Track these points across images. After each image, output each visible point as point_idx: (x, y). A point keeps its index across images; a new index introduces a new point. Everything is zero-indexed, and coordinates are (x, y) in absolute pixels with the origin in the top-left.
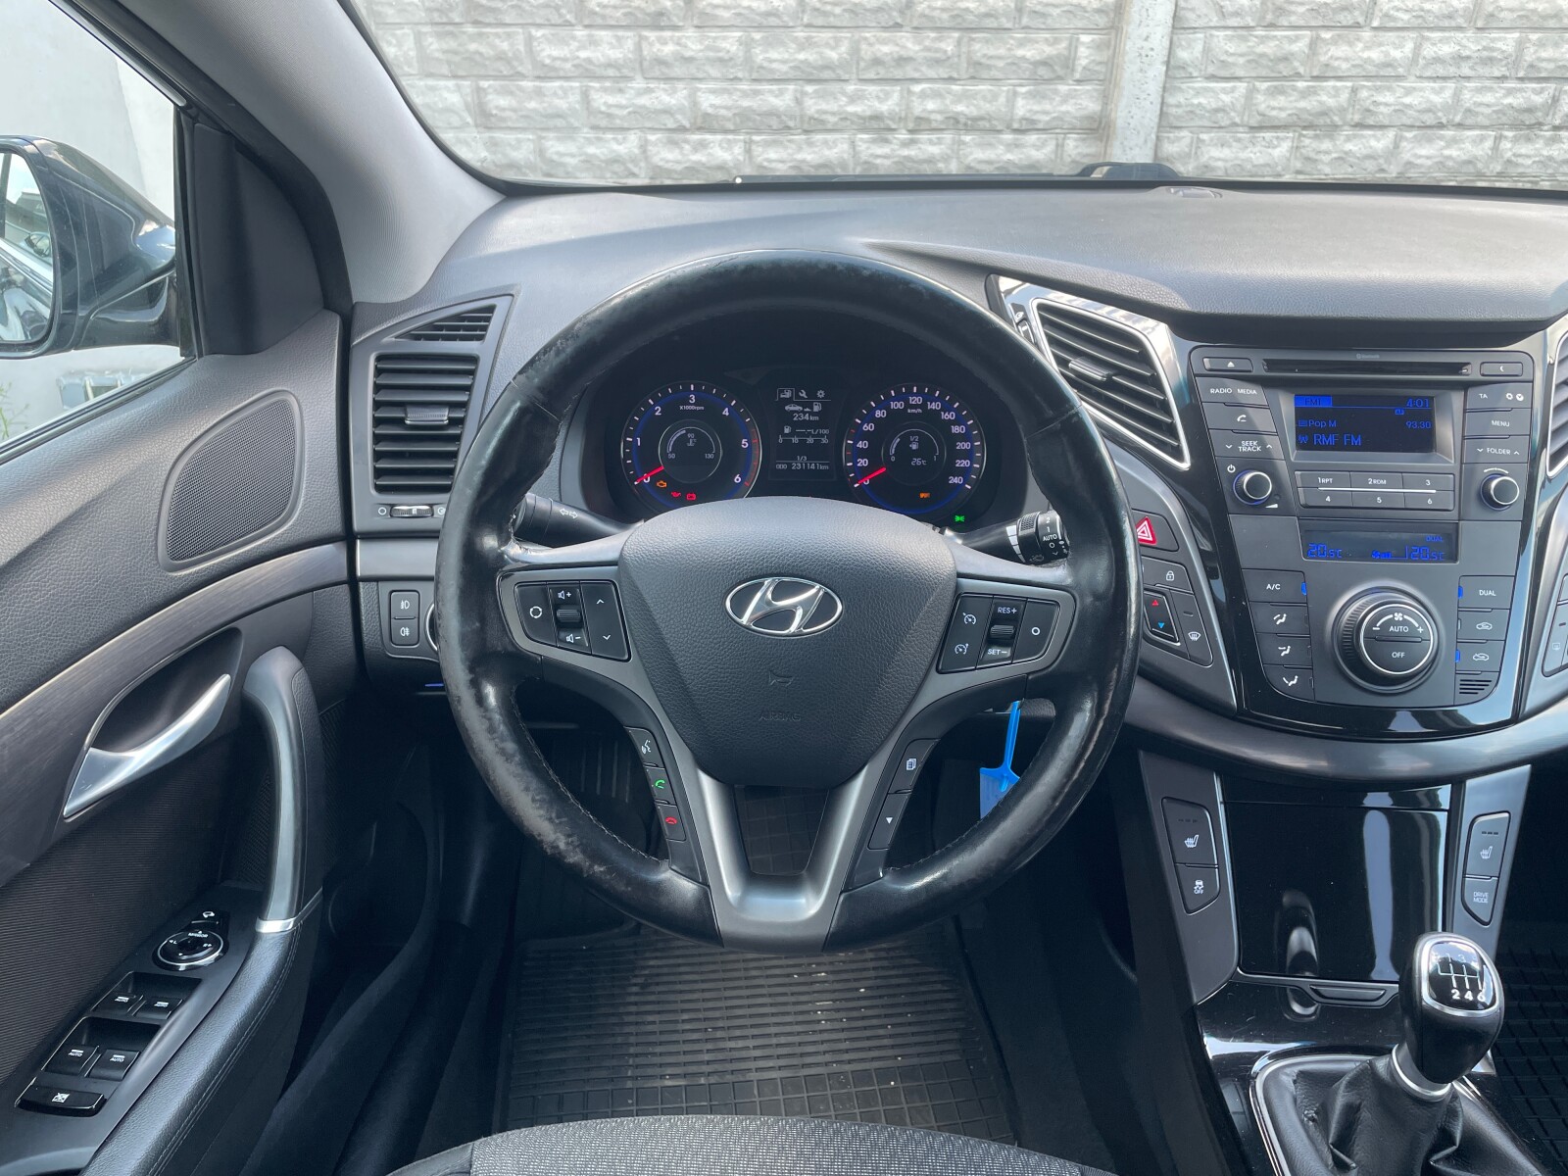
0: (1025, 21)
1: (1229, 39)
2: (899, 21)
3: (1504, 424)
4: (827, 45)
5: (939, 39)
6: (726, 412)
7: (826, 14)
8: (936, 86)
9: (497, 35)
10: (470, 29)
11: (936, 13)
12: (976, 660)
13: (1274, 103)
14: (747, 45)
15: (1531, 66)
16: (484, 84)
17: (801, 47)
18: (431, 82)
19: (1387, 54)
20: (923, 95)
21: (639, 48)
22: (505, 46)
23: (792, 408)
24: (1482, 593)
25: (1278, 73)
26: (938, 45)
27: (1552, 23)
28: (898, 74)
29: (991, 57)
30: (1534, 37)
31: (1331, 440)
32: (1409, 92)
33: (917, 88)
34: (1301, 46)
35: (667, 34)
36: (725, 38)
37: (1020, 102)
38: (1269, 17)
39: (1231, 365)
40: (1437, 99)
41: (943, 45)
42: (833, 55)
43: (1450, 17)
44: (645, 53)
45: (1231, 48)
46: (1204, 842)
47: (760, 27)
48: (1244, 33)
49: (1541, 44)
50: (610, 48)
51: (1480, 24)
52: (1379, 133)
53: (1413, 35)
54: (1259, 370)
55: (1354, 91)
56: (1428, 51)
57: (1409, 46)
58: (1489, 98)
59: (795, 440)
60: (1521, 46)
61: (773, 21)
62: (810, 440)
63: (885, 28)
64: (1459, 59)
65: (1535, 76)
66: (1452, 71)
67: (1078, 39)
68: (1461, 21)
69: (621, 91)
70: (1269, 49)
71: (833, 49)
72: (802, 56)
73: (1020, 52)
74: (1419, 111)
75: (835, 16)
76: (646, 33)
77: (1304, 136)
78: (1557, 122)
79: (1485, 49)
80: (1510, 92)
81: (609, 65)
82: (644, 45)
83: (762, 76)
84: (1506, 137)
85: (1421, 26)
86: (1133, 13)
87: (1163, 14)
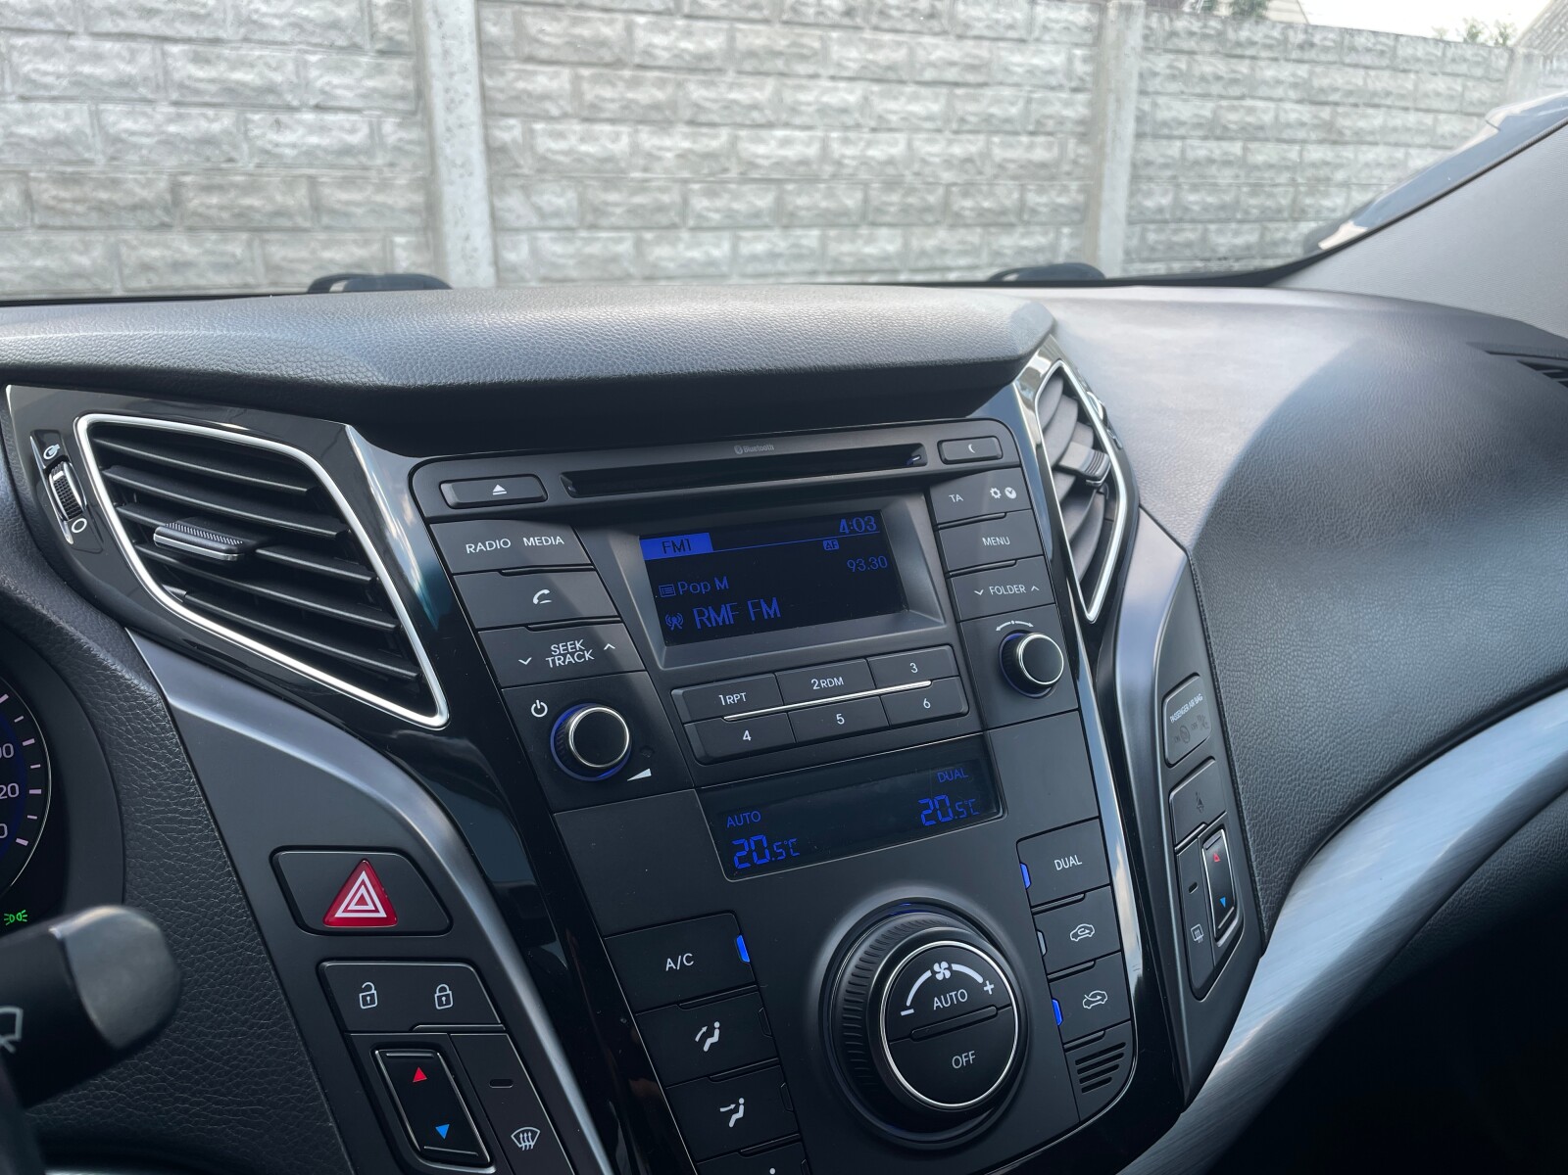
0: (325, 220)
1: (555, 240)
2: (166, 219)
3: (1001, 541)
4: (73, 249)
5: (223, 241)
7: (64, 213)
11: (213, 212)
17: (37, 252)
19: (708, 253)
26: (222, 247)
27: (844, 220)
29: (292, 261)
30: (832, 233)
31: (726, 615)
34: (625, 247)
38: (590, 218)
39: (499, 490)
41: (229, 248)
42: (84, 261)
43: (756, 216)
45: (558, 248)
48: (567, 234)
49: (839, 240)
51: (784, 222)
53: (728, 234)
54: (558, 495)
56: (744, 249)
57: (726, 246)
60: (823, 241)
63: (150, 229)
64: (773, 256)
66: (768, 267)
67: (392, 242)
68: (767, 220)
70: (594, 249)
71: (81, 253)
72: (39, 263)
75: (78, 215)
79: (793, 246)
85: (734, 224)
86: (448, 211)
87: (479, 212)
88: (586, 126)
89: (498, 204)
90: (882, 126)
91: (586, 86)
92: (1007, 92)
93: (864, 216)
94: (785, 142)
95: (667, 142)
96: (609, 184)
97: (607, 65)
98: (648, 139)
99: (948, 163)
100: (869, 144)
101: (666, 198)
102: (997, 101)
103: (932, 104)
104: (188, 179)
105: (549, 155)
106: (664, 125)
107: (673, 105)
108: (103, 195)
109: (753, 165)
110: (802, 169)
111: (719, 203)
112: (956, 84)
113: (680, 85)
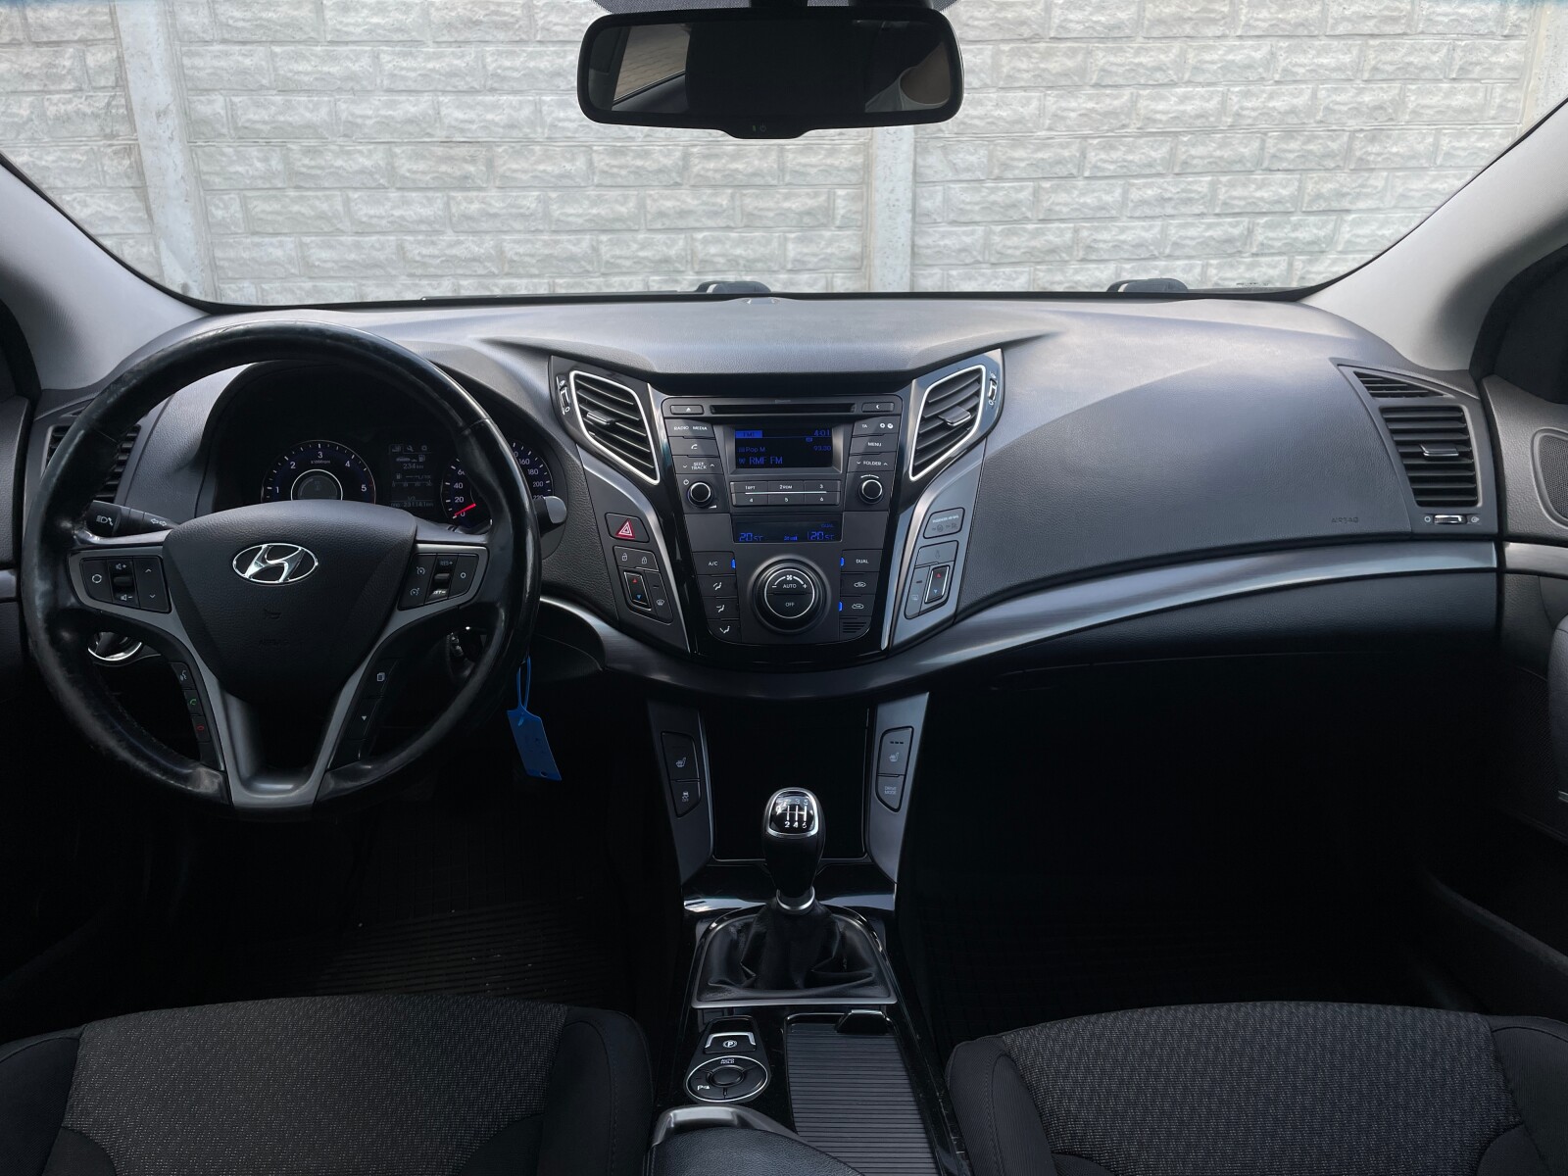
0: (788, 178)
1: (965, 190)
2: (678, 180)
3: (878, 444)
4: (617, 201)
5: (715, 195)
6: (348, 464)
7: (613, 175)
8: (716, 234)
9: (317, 197)
10: (292, 193)
11: (710, 174)
12: (426, 599)
13: (1009, 243)
14: (545, 202)
15: (1225, 204)
16: (307, 240)
17: (594, 203)
18: (257, 239)
19: (1099, 199)
20: (706, 242)
21: (447, 205)
22: (325, 207)
23: (401, 460)
24: (858, 561)
25: (1009, 216)
26: (713, 200)
27: (1238, 167)
28: (681, 224)
29: (761, 209)
30: (1224, 179)
31: (762, 460)
32: (1123, 230)
33: (700, 236)
34: (1025, 195)
35: (474, 194)
36: (525, 197)
37: (790, 246)
38: (996, 171)
39: (688, 410)
40: (1148, 235)
41: (719, 200)
42: (623, 210)
43: (1150, 165)
44: (454, 210)
45: (967, 198)
46: (690, 763)
47: (555, 188)
48: (976, 185)
49: (1231, 185)
50: (420, 208)
51: (1177, 170)
52: (1102, 266)
53: (1121, 182)
54: (707, 414)
55: (1076, 231)
56: (1135, 195)
57: (1118, 192)
58: (1192, 232)
59: (406, 484)
60: (1214, 187)
61: (567, 182)
62: (417, 484)
63: (667, 187)
64: (1163, 200)
65: (1230, 212)
66: (1158, 211)
67: (835, 193)
68: (1160, 169)
69: (433, 243)
70: (1000, 197)
71: (622, 205)
72: (594, 211)
73: (786, 205)
74: (1133, 246)
75: (621, 176)
76: (453, 194)
77: (1039, 270)
78: (1254, 250)
79: (1183, 191)
80: (1210, 226)
81: (421, 221)
82: (452, 203)
83: (561, 228)
84: (1211, 265)
85: (1126, 174)
86: (879, 171)
87: (904, 169)
88: (1002, 94)
89: (920, 161)
90: (1289, 78)
91: (1004, 60)
92: (1428, 41)
93: (1259, 163)
94: (1184, 99)
95: (1073, 104)
96: (1017, 142)
97: (1025, 40)
98: (1052, 102)
99: (1356, 111)
100: (1271, 97)
101: (1066, 153)
102: (1412, 50)
103: (1340, 56)
104: (695, 150)
105: (967, 120)
106: (1073, 90)
107: (1082, 71)
108: (639, 163)
109: (1150, 120)
110: (1198, 123)
111: (1115, 155)
112: (1372, 36)
113: (1089, 53)
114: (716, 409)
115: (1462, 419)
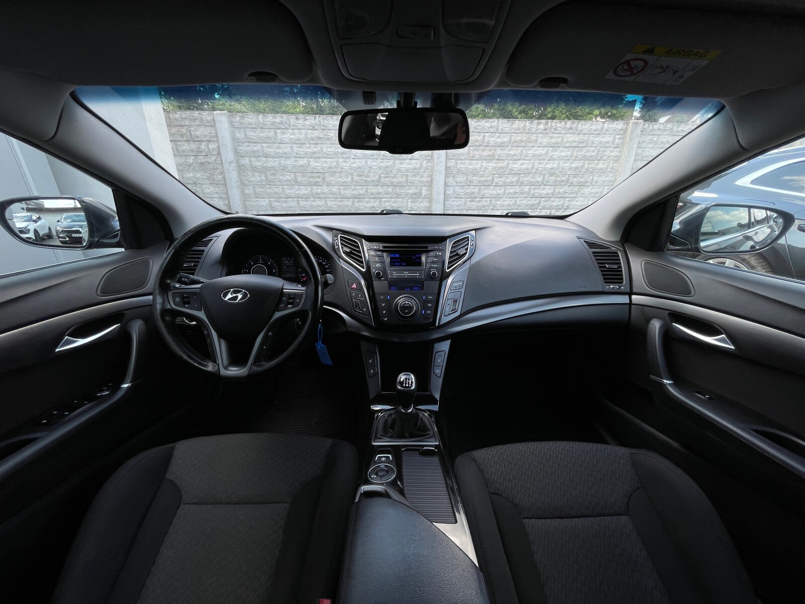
0: (409, 184)
1: (459, 189)
2: (377, 184)
4: (360, 190)
5: (388, 188)
6: (269, 263)
7: (359, 182)
8: (388, 199)
9: (275, 188)
10: (268, 186)
11: (386, 182)
12: (285, 308)
13: (471, 204)
14: (339, 190)
15: (533, 194)
16: (272, 200)
17: (353, 190)
18: (257, 199)
19: (497, 192)
20: (385, 202)
21: (311, 190)
22: (277, 190)
23: (286, 262)
24: (429, 297)
25: (472, 196)
26: (387, 190)
27: (537, 184)
28: (378, 196)
29: (401, 193)
30: (533, 187)
31: (399, 264)
32: (504, 201)
33: (383, 200)
34: (477, 190)
35: (319, 187)
36: (333, 188)
37: (409, 203)
38: (468, 183)
39: (375, 247)
40: (511, 203)
41: (389, 190)
42: (362, 192)
43: (512, 183)
44: (313, 192)
45: (460, 191)
46: (374, 361)
47: (342, 186)
48: (462, 187)
49: (535, 189)
50: (304, 191)
51: (519, 184)
53: (504, 187)
54: (381, 248)
55: (491, 201)
56: (507, 191)
57: (503, 190)
58: (524, 202)
59: (287, 270)
60: (530, 189)
61: (345, 184)
62: (291, 270)
63: (374, 186)
64: (515, 193)
65: (533, 197)
67: (422, 188)
68: (515, 184)
69: (307, 201)
70: (469, 191)
72: (353, 192)
73: (408, 191)
75: (361, 183)
76: (313, 187)
78: (541, 208)
79: (521, 190)
80: (528, 201)
81: (304, 195)
82: (313, 190)
83: (344, 197)
85: (505, 185)
86: (435, 182)
87: (442, 182)
88: (470, 161)
89: (446, 180)
90: (552, 159)
91: (471, 152)
92: (592, 149)
93: (543, 183)
94: (522, 164)
95: (491, 165)
96: (474, 175)
97: (477, 146)
98: (485, 164)
99: (570, 169)
100: (546, 164)
101: (488, 179)
102: (587, 151)
103: (566, 153)
104: (382, 175)
105: (460, 169)
106: (491, 161)
107: (493, 155)
108: (366, 179)
109: (512, 170)
110: (526, 171)
111: (502, 180)
112: (576, 147)
113: (495, 150)
114: (384, 247)
115: (618, 256)
